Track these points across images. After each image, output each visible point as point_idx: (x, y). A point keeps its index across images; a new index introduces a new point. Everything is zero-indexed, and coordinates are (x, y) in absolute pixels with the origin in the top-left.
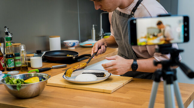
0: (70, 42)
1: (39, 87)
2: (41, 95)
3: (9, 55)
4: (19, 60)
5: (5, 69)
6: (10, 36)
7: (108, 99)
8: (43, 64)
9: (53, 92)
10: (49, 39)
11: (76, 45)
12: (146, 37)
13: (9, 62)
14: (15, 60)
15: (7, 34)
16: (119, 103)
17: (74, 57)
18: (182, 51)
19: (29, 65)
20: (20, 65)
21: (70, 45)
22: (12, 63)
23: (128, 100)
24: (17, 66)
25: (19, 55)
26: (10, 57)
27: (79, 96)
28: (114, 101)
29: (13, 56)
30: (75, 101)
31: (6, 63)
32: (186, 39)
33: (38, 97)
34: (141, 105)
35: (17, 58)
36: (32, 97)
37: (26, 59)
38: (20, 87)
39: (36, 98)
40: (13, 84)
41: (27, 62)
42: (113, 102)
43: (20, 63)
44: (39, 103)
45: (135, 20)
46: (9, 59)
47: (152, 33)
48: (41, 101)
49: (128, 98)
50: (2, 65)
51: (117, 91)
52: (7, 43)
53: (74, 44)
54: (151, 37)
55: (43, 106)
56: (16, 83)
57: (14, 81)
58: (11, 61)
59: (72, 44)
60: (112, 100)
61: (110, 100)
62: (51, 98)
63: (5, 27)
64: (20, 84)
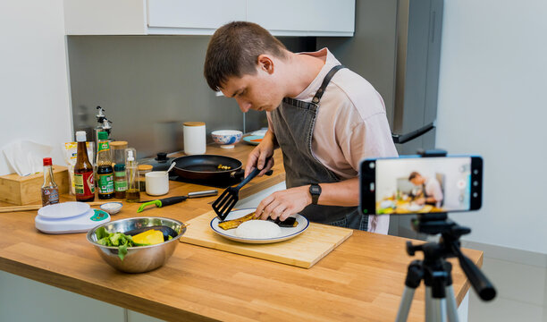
0: (224, 134)
1: (164, 252)
2: (167, 265)
3: (105, 169)
4: (123, 178)
5: (96, 196)
6: (107, 126)
7: (303, 282)
8: (170, 185)
9: (189, 259)
10: (182, 129)
11: (237, 141)
12: (393, 198)
13: (103, 182)
14: (116, 178)
15: (101, 120)
16: (325, 293)
17: (233, 173)
18: (467, 231)
19: (143, 186)
20: (125, 189)
21: (225, 140)
22: (110, 185)
23: (344, 286)
24: (119, 189)
25: (122, 169)
26: (105, 173)
27: (244, 273)
28: (314, 288)
29: (111, 170)
30: (235, 285)
31: (97, 184)
32: (476, 204)
33: (160, 270)
34: (371, 301)
35: (119, 174)
36: (147, 272)
37: (137, 175)
38: (124, 253)
39: (156, 273)
40: (113, 245)
41: (140, 179)
42: (313, 291)
43: (124, 185)
44: (162, 288)
45: (374, 161)
46: (104, 176)
47: (408, 190)
48: (166, 282)
49: (343, 282)
50: (91, 188)
51: (322, 263)
52: (100, 145)
53: (233, 140)
54: (405, 197)
55: (171, 295)
56: (117, 244)
57: (114, 239)
58: (108, 179)
59: (228, 138)
60: (311, 287)
61: (306, 286)
62: (187, 274)
63: (98, 107)
64: (124, 247)
